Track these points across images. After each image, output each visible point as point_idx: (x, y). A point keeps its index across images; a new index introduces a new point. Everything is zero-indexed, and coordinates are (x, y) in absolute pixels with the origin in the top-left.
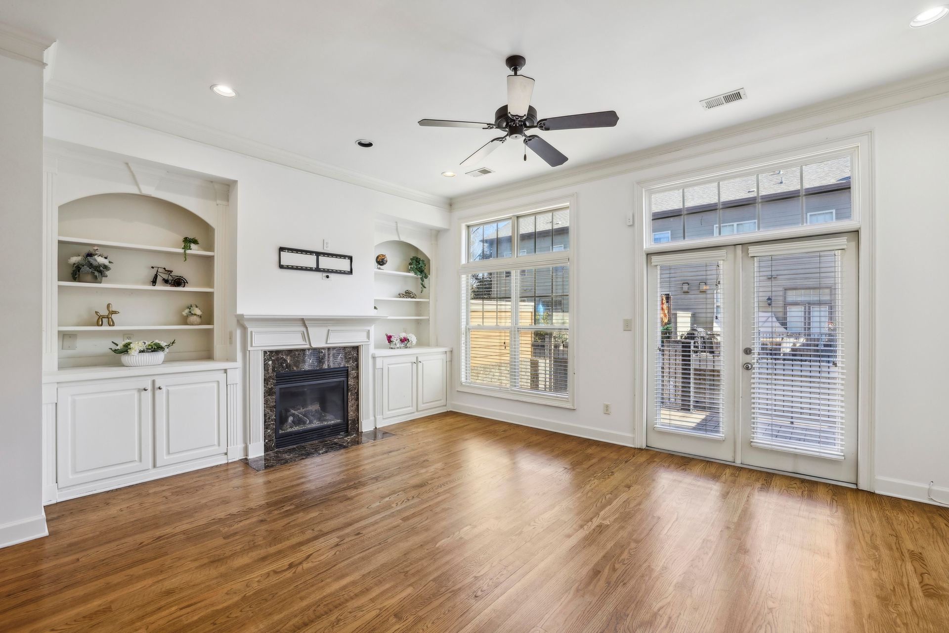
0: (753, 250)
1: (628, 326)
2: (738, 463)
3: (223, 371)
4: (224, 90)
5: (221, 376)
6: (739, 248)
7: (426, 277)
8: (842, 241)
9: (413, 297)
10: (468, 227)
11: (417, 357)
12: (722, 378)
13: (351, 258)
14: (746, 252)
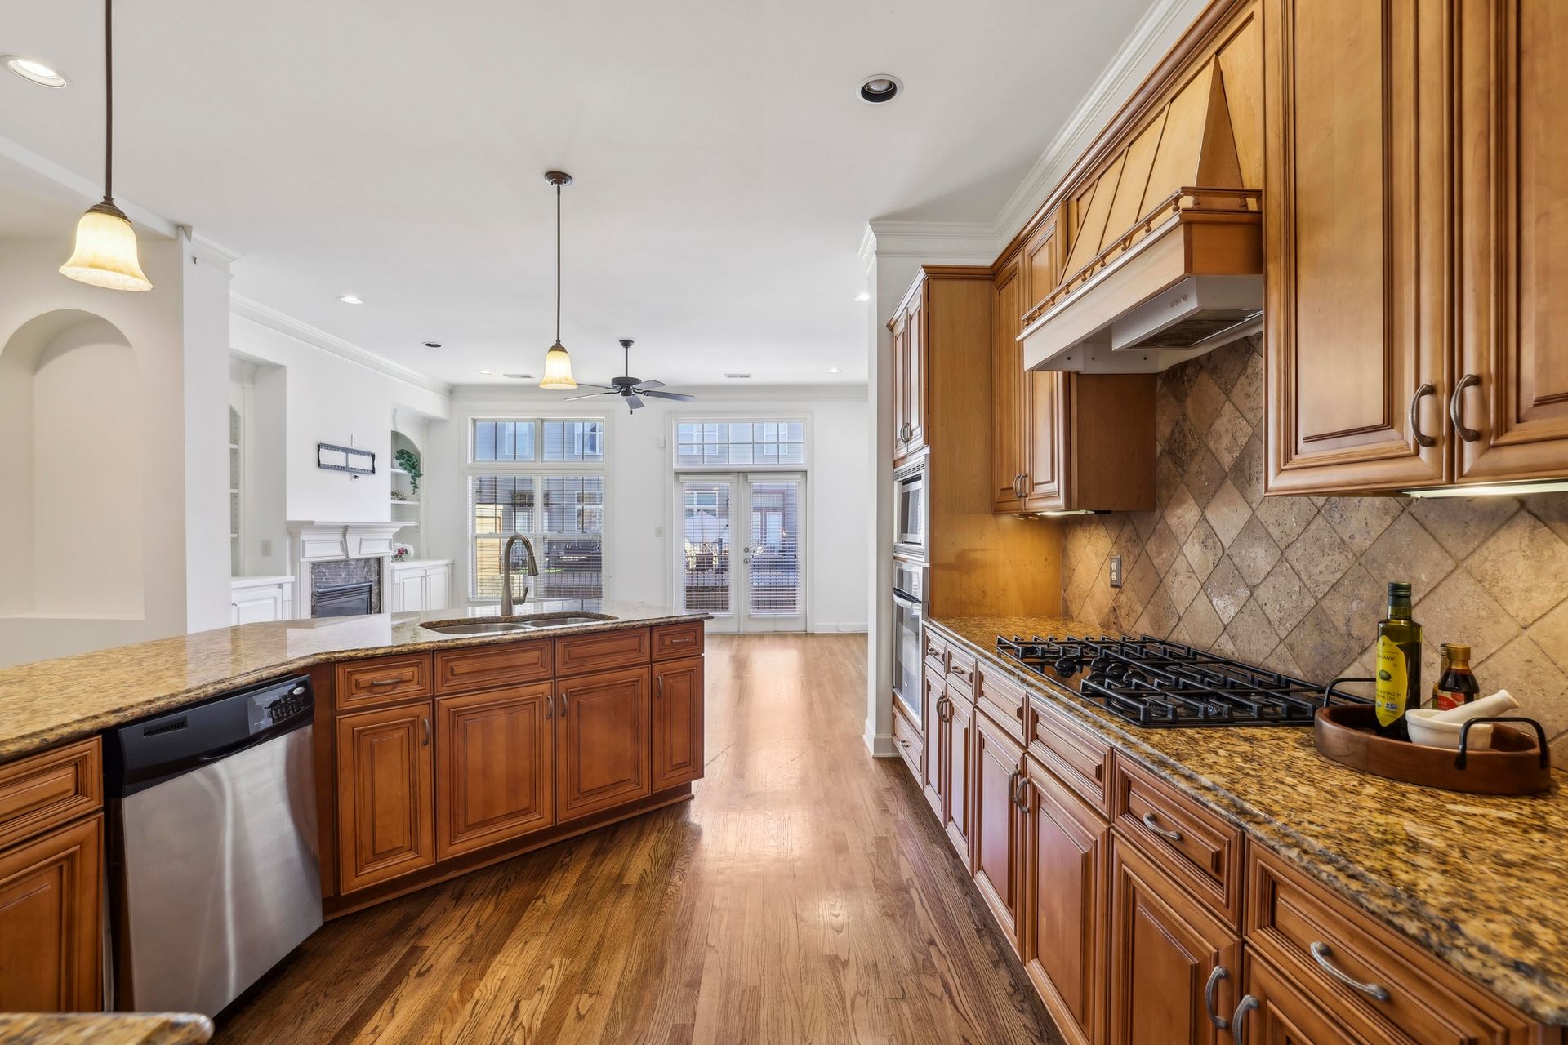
0: (750, 477)
1: (660, 532)
2: (742, 631)
3: (277, 586)
4: (351, 299)
5: (276, 591)
6: (741, 474)
7: (420, 475)
8: (798, 477)
9: (401, 499)
10: (474, 420)
11: (426, 571)
12: (730, 563)
13: (373, 456)
14: (746, 478)
